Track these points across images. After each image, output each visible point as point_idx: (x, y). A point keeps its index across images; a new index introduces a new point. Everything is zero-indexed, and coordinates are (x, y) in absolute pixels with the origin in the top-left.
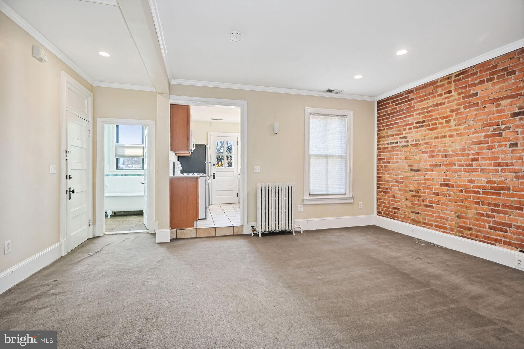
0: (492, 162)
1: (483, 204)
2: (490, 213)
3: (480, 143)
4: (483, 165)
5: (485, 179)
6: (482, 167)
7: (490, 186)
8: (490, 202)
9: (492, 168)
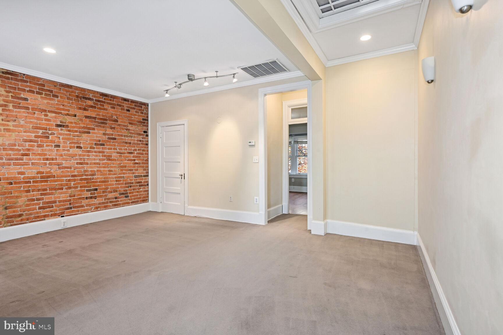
0: (42, 157)
1: (33, 191)
2: (40, 197)
3: (31, 141)
4: (33, 159)
5: (35, 171)
6: (33, 161)
7: (40, 176)
8: (40, 188)
9: (41, 162)
